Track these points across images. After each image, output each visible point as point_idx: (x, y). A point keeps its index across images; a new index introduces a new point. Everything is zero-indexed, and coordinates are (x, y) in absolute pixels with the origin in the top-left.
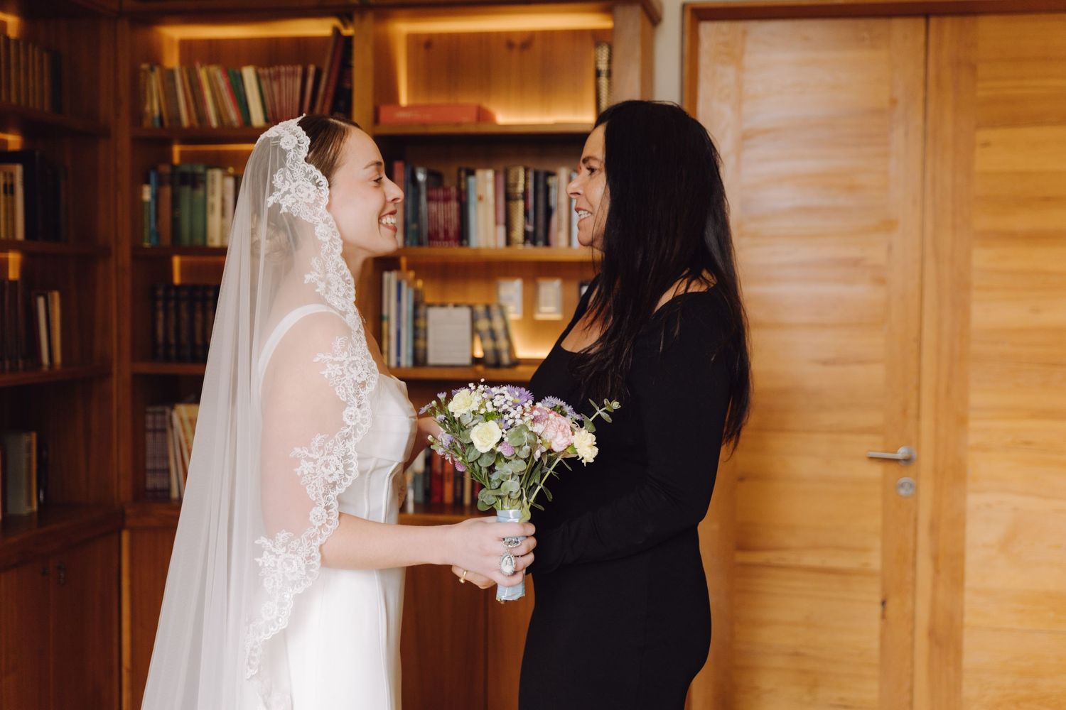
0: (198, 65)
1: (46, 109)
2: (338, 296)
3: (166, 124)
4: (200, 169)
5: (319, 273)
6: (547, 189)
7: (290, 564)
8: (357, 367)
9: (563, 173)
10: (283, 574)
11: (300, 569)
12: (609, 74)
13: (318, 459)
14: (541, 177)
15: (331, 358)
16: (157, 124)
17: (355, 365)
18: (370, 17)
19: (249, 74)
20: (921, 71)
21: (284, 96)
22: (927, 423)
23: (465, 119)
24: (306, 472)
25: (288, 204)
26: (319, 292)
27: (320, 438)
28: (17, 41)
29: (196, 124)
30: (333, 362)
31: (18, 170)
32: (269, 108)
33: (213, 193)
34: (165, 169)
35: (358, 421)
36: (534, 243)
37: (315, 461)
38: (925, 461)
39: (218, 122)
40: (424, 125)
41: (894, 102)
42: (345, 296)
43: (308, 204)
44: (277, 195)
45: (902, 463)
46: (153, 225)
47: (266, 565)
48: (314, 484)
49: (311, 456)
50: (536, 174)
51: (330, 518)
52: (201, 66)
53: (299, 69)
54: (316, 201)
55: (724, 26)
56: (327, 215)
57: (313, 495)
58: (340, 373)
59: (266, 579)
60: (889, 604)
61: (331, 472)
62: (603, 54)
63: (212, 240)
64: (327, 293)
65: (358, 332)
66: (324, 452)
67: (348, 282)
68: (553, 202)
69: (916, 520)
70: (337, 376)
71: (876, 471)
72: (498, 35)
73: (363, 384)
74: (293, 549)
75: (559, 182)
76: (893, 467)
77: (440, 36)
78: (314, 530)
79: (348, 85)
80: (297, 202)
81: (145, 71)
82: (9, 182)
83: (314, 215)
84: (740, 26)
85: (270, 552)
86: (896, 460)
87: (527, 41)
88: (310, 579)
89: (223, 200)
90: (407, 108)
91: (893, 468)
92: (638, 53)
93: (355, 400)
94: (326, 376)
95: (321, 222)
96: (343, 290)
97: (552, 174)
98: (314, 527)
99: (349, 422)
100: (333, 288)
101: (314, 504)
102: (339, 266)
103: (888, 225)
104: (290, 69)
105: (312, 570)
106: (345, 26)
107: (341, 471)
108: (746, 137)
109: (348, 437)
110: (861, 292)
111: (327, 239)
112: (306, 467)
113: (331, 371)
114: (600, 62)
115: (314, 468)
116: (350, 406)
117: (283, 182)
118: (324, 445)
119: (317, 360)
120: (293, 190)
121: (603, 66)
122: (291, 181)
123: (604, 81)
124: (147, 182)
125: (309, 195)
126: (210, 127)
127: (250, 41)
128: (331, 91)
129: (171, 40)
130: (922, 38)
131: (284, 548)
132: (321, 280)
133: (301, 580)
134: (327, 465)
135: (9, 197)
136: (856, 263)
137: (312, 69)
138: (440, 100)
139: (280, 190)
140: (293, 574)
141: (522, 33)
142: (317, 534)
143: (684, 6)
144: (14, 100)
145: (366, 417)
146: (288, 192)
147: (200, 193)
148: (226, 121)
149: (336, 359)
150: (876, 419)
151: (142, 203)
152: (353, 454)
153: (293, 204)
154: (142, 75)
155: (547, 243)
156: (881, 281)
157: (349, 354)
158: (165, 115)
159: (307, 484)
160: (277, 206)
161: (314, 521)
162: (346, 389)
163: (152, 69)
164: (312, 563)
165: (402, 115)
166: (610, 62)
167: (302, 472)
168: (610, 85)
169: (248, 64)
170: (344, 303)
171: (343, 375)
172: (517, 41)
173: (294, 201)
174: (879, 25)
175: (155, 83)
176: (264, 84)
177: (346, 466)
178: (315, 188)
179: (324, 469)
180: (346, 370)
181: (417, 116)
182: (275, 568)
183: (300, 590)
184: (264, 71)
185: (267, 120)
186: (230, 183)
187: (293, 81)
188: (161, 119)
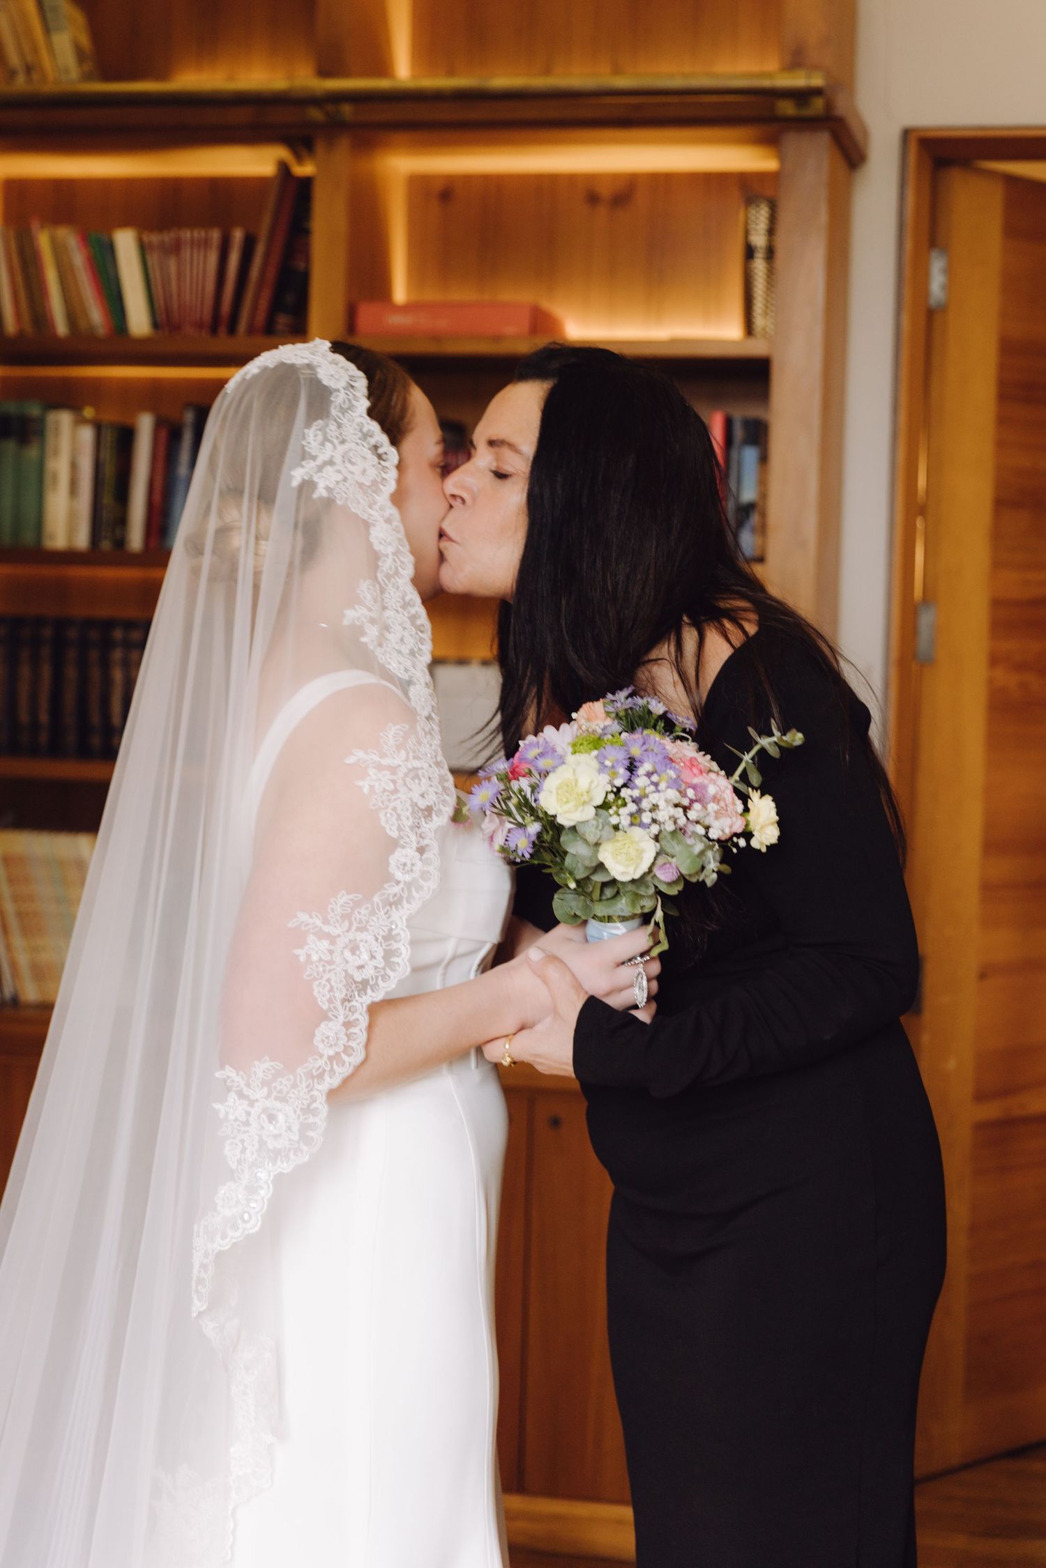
0: (35, 225)
2: (399, 652)
4: (34, 410)
5: (370, 610)
7: (272, 1118)
8: (420, 780)
10: (260, 1136)
11: (289, 1129)
12: (770, 253)
13: (339, 936)
15: (376, 758)
17: (417, 777)
18: (344, 145)
19: (125, 242)
21: (188, 280)
23: (510, 330)
24: (315, 958)
25: (328, 483)
26: (366, 644)
27: (345, 898)
29: (28, 328)
30: (379, 767)
32: (160, 301)
33: (56, 452)
35: (416, 874)
37: (333, 939)
39: (69, 327)
40: (436, 337)
42: (412, 653)
43: (361, 485)
44: (310, 465)
47: (231, 1117)
48: (329, 980)
49: (326, 929)
51: (350, 1043)
52: (41, 227)
53: (215, 235)
54: (374, 483)
56: (392, 511)
57: (324, 999)
58: (391, 787)
59: (229, 1142)
61: (360, 963)
62: (760, 217)
63: (51, 540)
64: (380, 645)
65: (429, 718)
66: (351, 924)
67: (420, 629)
70: (385, 790)
72: (572, 179)
73: (428, 811)
74: (280, 1091)
77: (468, 179)
78: (320, 1062)
79: (301, 265)
80: (345, 480)
83: (370, 507)
85: (241, 1095)
87: (624, 192)
88: (305, 1148)
89: (74, 467)
90: (408, 308)
92: (823, 218)
93: (413, 838)
94: (366, 790)
95: (381, 519)
96: (410, 642)
98: (321, 1056)
99: (399, 875)
100: (393, 637)
101: (324, 1016)
102: (407, 598)
104: (198, 234)
105: (311, 1134)
106: (299, 159)
107: (380, 962)
109: (395, 902)
111: (390, 550)
112: (316, 949)
113: (374, 782)
114: (753, 232)
115: (331, 952)
116: (403, 847)
117: (322, 444)
118: (352, 912)
119: (351, 760)
120: (338, 459)
121: (759, 240)
122: (336, 442)
123: (759, 265)
125: (364, 471)
126: (54, 335)
127: (129, 185)
128: (271, 275)
131: (265, 1090)
132: (373, 621)
133: (290, 1150)
134: (354, 949)
137: (238, 235)
138: (463, 294)
139: (314, 458)
140: (276, 1136)
141: (615, 177)
142: (324, 1071)
143: (906, 134)
145: (431, 868)
146: (331, 462)
147: (32, 452)
148: (82, 325)
149: (385, 762)
152: (402, 933)
153: (337, 483)
157: (408, 754)
159: (315, 979)
160: (307, 486)
161: (321, 1046)
162: (399, 815)
164: (311, 1119)
165: (396, 321)
166: (771, 232)
167: (309, 956)
168: (771, 272)
169: (125, 223)
170: (409, 664)
171: (396, 791)
172: (605, 191)
173: (340, 477)
176: (152, 261)
177: (388, 954)
178: (376, 458)
179: (347, 954)
180: (400, 782)
181: (422, 321)
182: (247, 1123)
183: (285, 1167)
184: (154, 238)
185: (155, 325)
186: (87, 435)
187: (205, 256)
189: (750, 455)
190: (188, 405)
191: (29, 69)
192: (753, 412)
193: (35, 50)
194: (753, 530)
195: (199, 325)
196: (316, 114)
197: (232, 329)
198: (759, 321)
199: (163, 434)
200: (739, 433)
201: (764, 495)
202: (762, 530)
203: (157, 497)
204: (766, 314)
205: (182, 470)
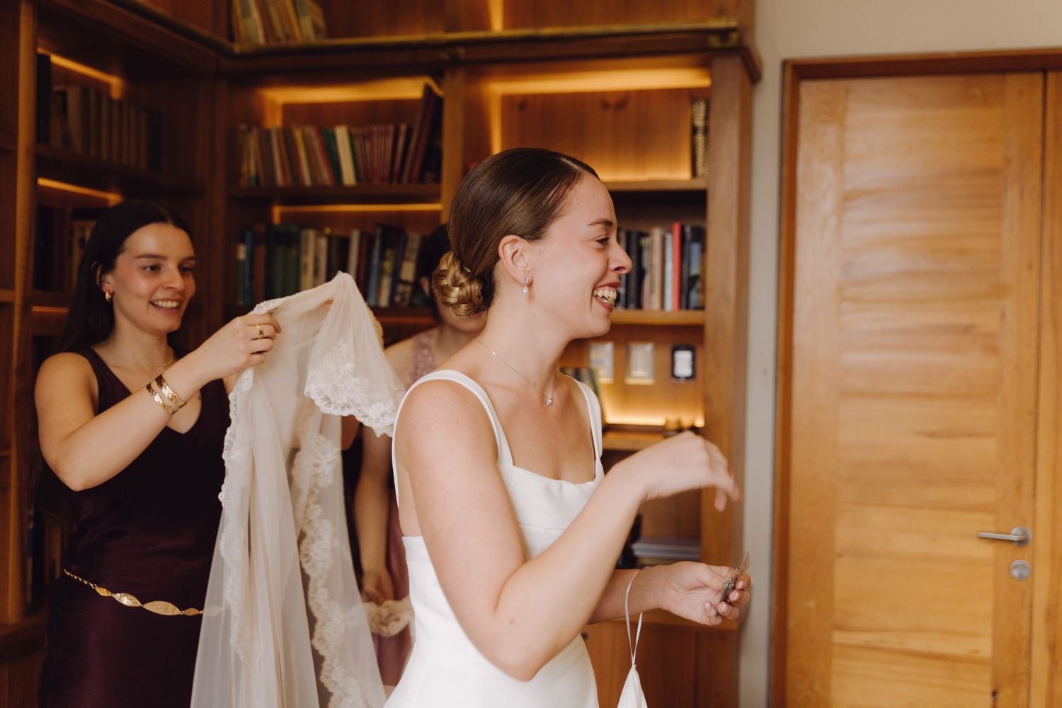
0: (296, 126)
1: (143, 166)
3: (262, 183)
4: (294, 229)
6: (640, 250)
9: (657, 233)
12: (706, 130)
14: (634, 238)
16: (253, 183)
18: (461, 74)
19: (341, 134)
20: (1038, 130)
21: (376, 154)
22: (1043, 502)
28: (120, 103)
29: (290, 183)
32: (361, 168)
33: (306, 253)
34: (261, 228)
36: (626, 306)
38: (1042, 541)
39: (311, 180)
41: (1008, 161)
45: (1015, 545)
46: (247, 284)
50: (628, 235)
52: (298, 127)
53: (391, 128)
55: (826, 85)
60: (1000, 696)
62: (700, 109)
68: (646, 264)
69: (1031, 606)
71: (987, 551)
72: (592, 93)
75: (652, 243)
76: (1006, 547)
77: (535, 96)
79: (437, 144)
81: (243, 132)
84: (843, 84)
86: (1010, 541)
87: (623, 101)
89: (316, 260)
91: (1006, 549)
92: (737, 107)
97: (645, 235)
103: (999, 291)
104: (382, 128)
106: (437, 84)
108: (847, 199)
110: (971, 361)
114: (696, 119)
121: (700, 123)
123: (700, 138)
124: (243, 241)
126: (304, 185)
128: (421, 151)
129: (274, 104)
130: (1038, 94)
136: (966, 329)
137: (403, 128)
141: (617, 93)
143: (785, 63)
144: (104, 156)
147: (293, 252)
148: (319, 180)
150: (986, 495)
151: (238, 262)
154: (240, 135)
155: (639, 306)
156: (992, 349)
158: (262, 175)
163: (249, 130)
166: (707, 118)
168: (707, 142)
169: (339, 123)
172: (612, 101)
174: (991, 82)
175: (252, 143)
176: (357, 143)
184: (356, 131)
185: (358, 178)
186: (323, 243)
187: (385, 140)
188: (257, 179)
189: (695, 248)
190: (377, 225)
191: (288, 37)
192: (698, 223)
193: (290, 24)
194: (698, 291)
195: (383, 178)
196: (444, 56)
197: (400, 181)
198: (700, 170)
199: (365, 242)
200: (689, 237)
201: (704, 271)
202: (703, 291)
203: (361, 276)
204: (704, 165)
205: (375, 261)
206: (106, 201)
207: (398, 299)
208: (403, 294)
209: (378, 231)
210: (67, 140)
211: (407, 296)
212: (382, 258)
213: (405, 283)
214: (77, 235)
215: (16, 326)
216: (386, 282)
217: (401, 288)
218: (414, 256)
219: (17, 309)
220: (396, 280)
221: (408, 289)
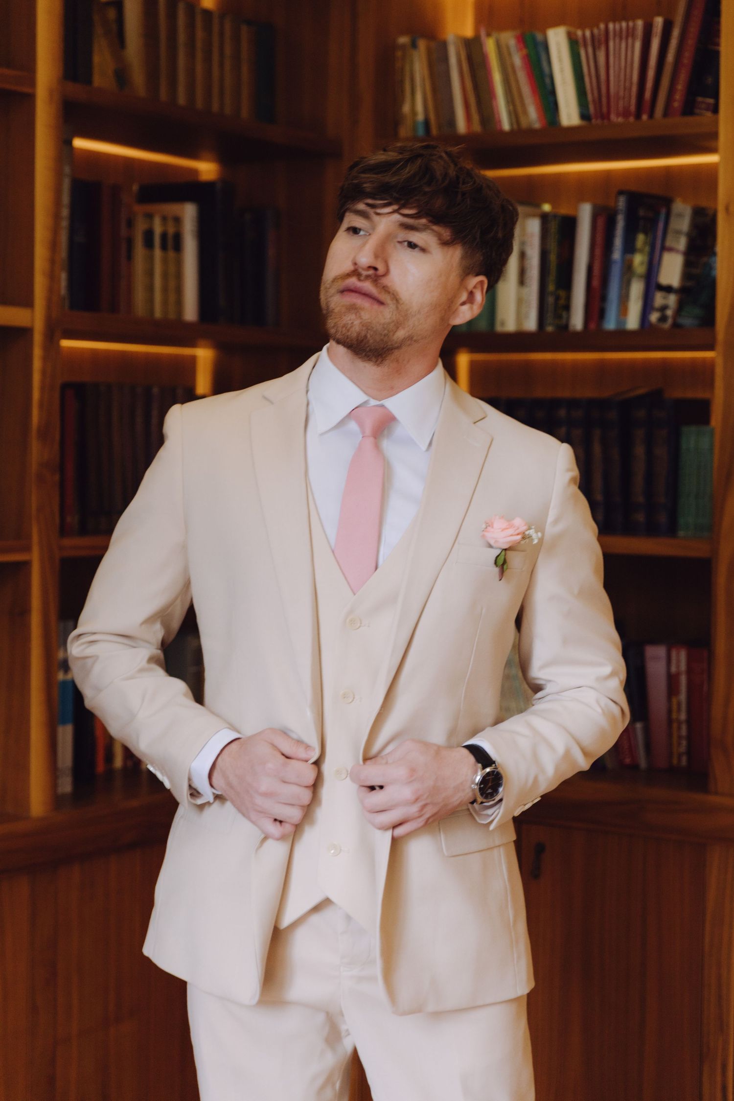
0: (483, 33)
1: (245, 113)
3: (434, 131)
16: (421, 132)
19: (557, 40)
21: (613, 70)
29: (477, 127)
31: (189, 212)
32: (589, 95)
39: (511, 124)
52: (489, 35)
53: (640, 23)
63: (503, 324)
81: (403, 47)
82: (171, 230)
104: (625, 25)
126: (502, 132)
128: (687, 56)
135: (171, 254)
137: (658, 23)
144: (182, 100)
148: (522, 121)
154: (399, 54)
158: (432, 117)
163: (414, 45)
169: (558, 22)
175: (418, 66)
176: (583, 55)
184: (581, 33)
185: (584, 116)
186: (535, 227)
187: (631, 46)
188: (427, 123)
190: (621, 193)
195: (626, 114)
197: (652, 114)
199: (601, 222)
203: (596, 283)
205: (617, 255)
206: (195, 172)
207: (654, 317)
208: (663, 308)
209: (622, 203)
210: (122, 76)
211: (669, 313)
212: (629, 248)
213: (668, 289)
214: (141, 226)
215: (37, 364)
216: (637, 289)
217: (659, 299)
218: (682, 243)
219: (38, 338)
220: (652, 285)
221: (672, 300)
